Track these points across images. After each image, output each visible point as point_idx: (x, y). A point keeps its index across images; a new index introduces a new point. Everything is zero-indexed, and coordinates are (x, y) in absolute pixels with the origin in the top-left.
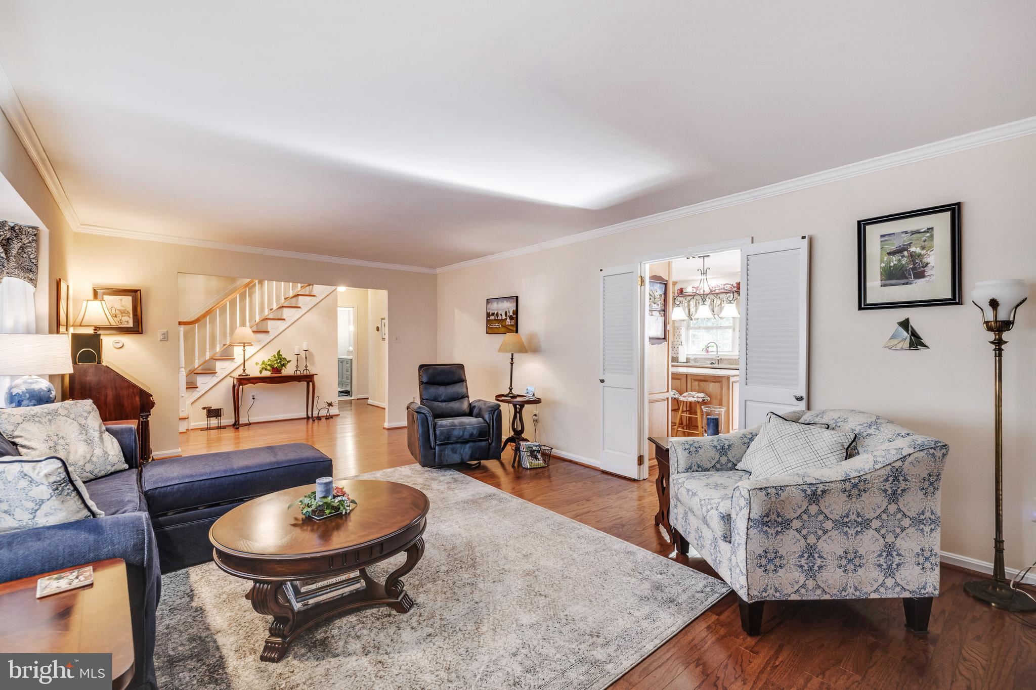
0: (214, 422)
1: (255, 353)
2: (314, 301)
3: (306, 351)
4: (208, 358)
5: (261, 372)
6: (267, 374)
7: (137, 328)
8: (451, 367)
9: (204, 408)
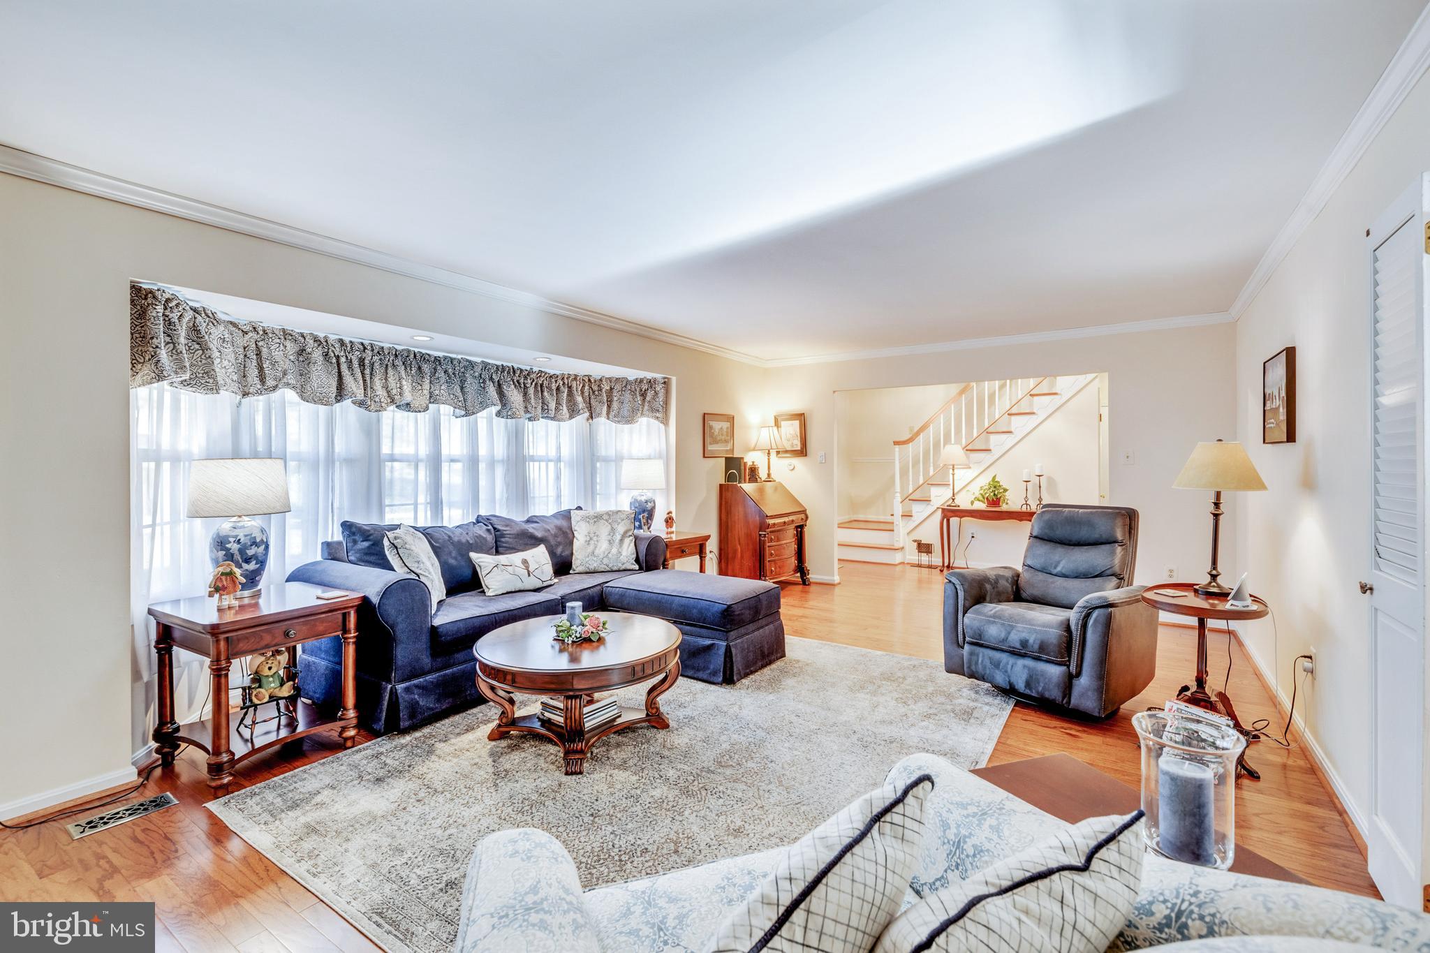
0: (925, 558)
1: (975, 478)
2: (1057, 401)
3: (1039, 476)
4: (921, 482)
5: (972, 503)
6: (981, 506)
7: (803, 452)
8: (1091, 513)
9: (915, 541)
